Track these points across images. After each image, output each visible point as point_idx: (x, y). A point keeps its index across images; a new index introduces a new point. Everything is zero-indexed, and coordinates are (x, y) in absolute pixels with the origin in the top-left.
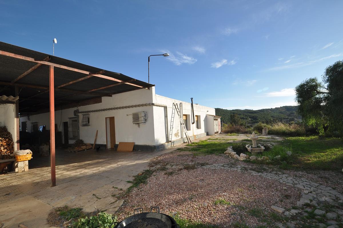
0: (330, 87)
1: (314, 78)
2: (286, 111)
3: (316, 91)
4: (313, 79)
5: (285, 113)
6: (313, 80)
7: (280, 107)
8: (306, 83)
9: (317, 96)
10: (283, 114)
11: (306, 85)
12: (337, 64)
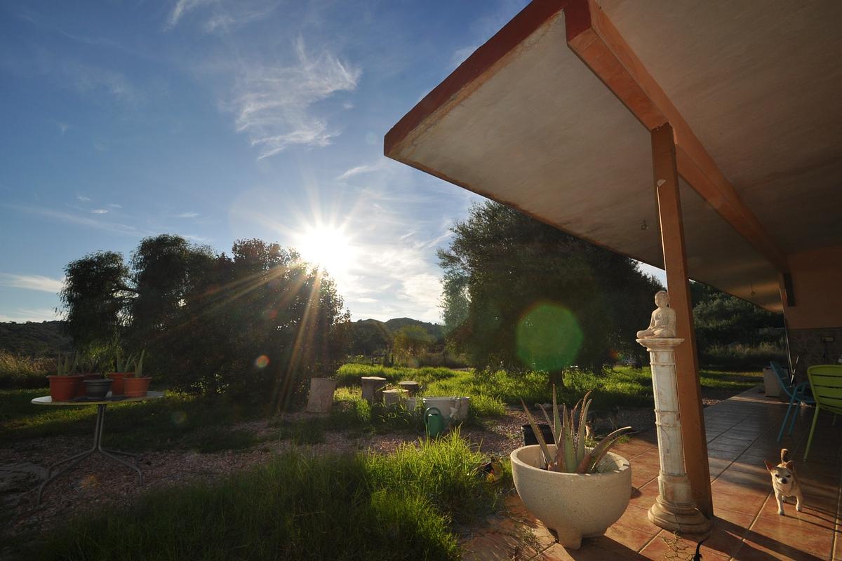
0: (142, 279)
1: (117, 254)
2: (58, 335)
3: (116, 282)
4: (114, 256)
5: (55, 340)
6: (112, 257)
7: (41, 322)
8: (96, 260)
9: (119, 295)
10: (46, 344)
11: (98, 264)
12: (163, 239)
